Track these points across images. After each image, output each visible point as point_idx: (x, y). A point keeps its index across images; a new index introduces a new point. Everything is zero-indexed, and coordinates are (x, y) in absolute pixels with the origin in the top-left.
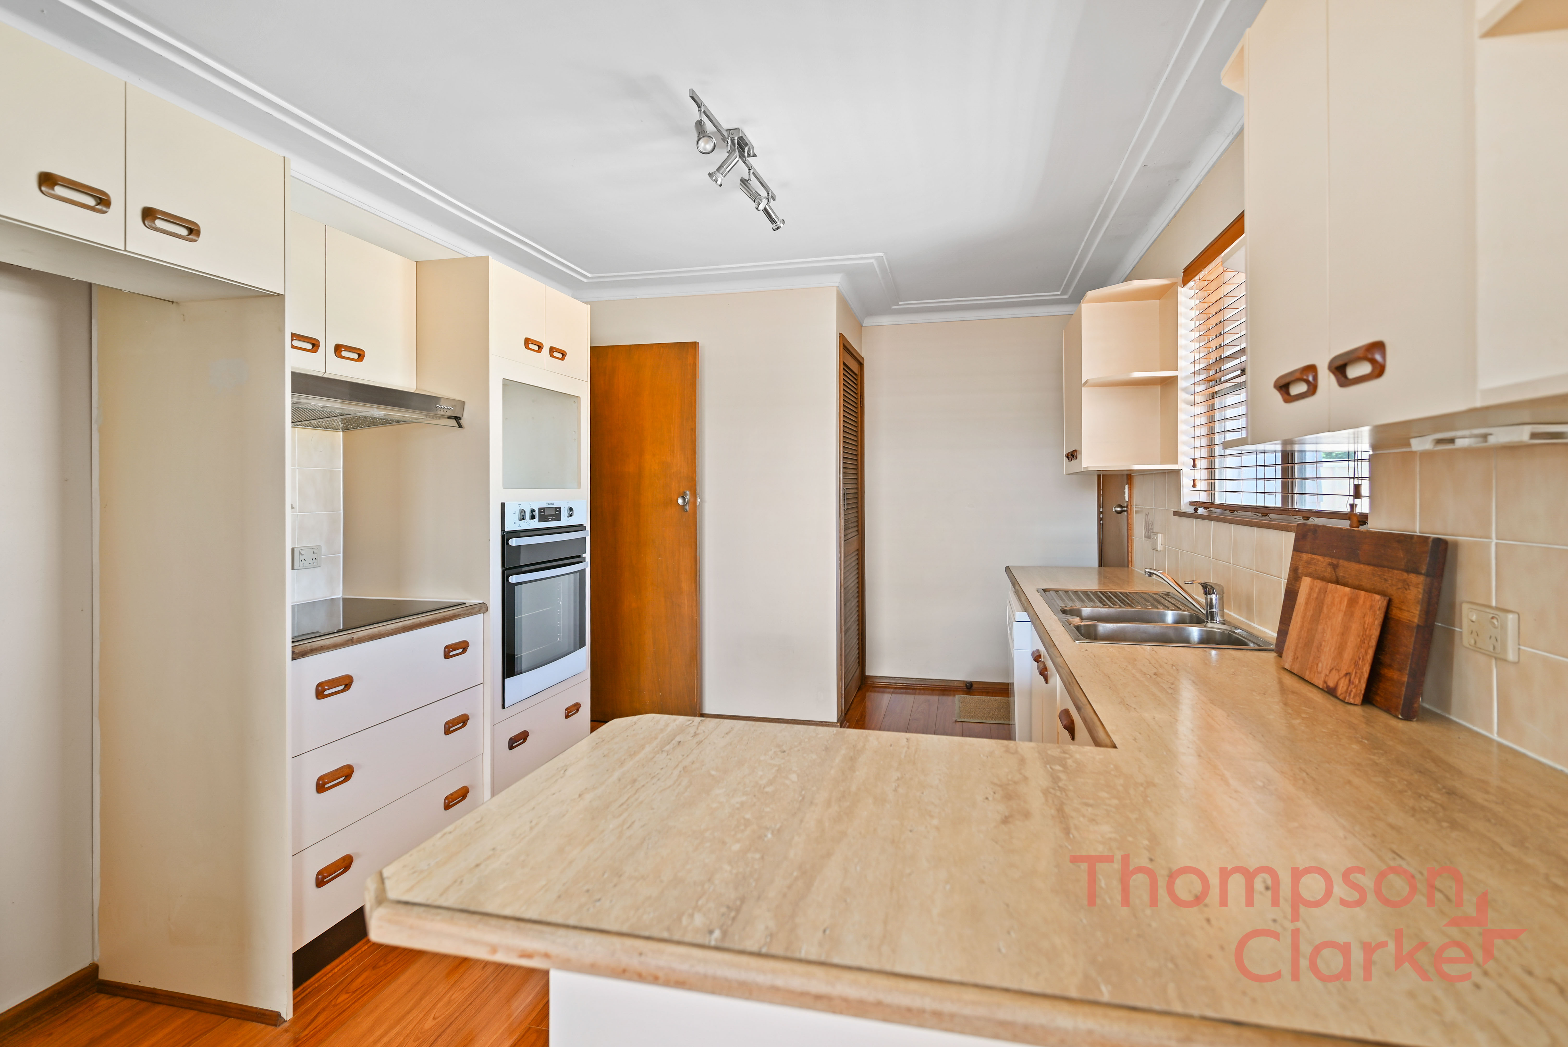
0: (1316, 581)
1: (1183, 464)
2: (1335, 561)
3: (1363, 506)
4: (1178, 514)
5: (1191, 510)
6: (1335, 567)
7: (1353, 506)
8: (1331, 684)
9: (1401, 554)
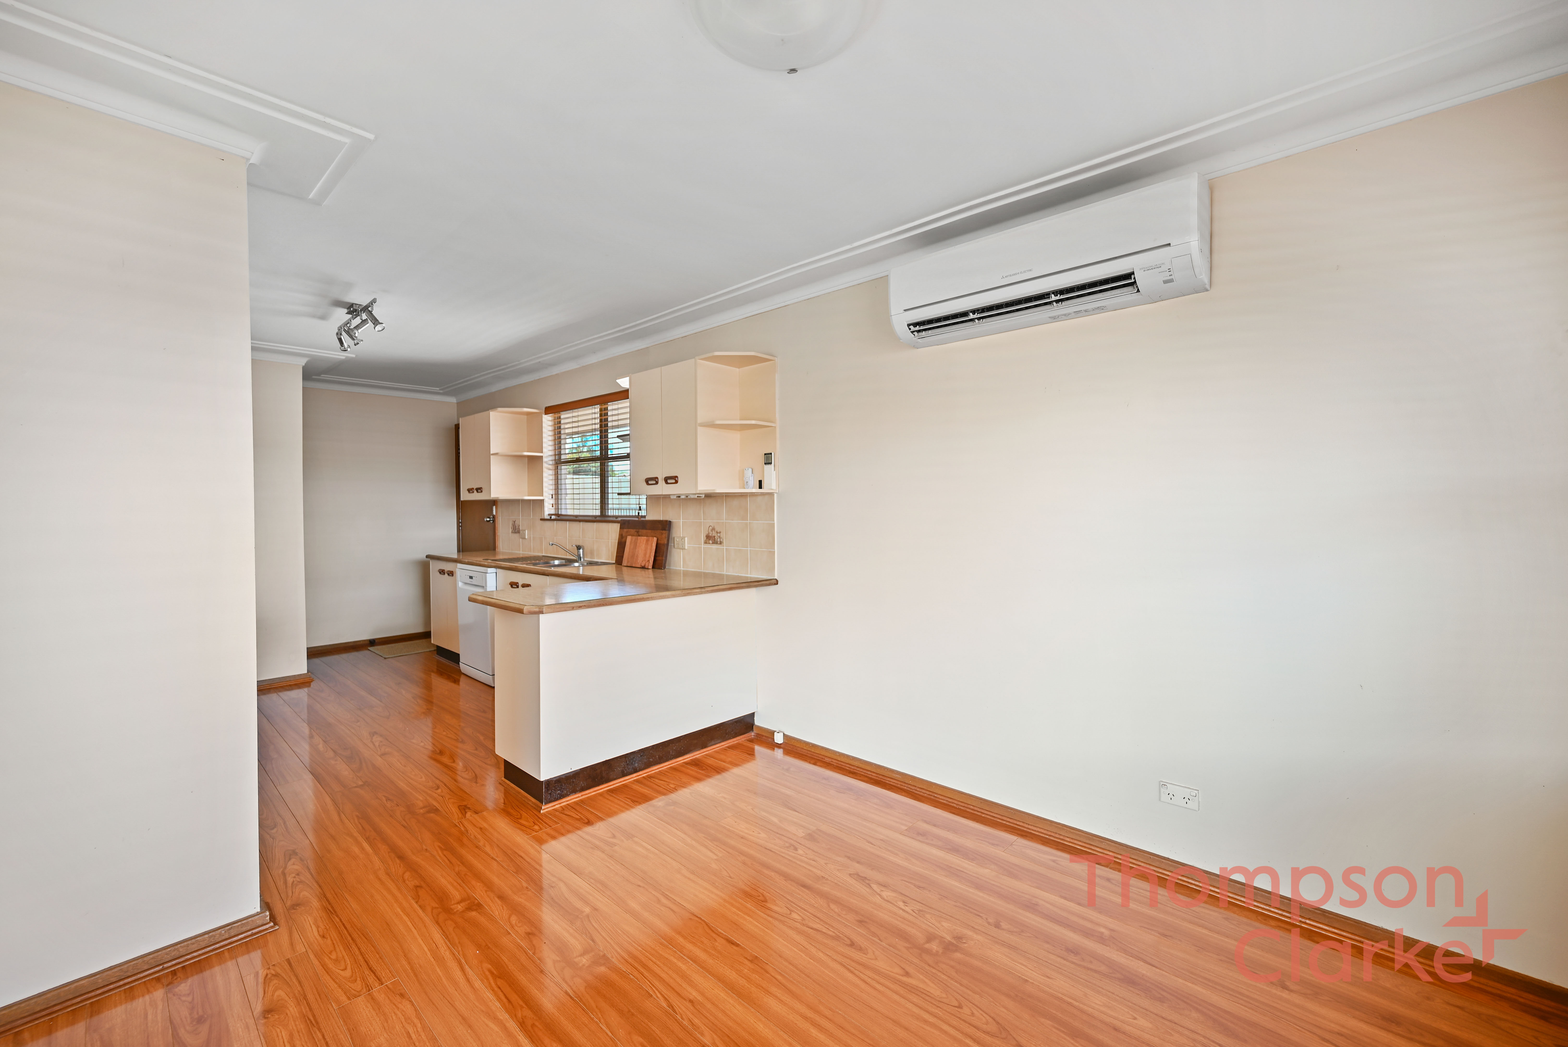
0: (633, 537)
1: (545, 496)
2: (638, 530)
3: (643, 513)
4: (543, 520)
5: (549, 518)
6: (638, 532)
7: (639, 513)
8: (643, 565)
9: (660, 526)
